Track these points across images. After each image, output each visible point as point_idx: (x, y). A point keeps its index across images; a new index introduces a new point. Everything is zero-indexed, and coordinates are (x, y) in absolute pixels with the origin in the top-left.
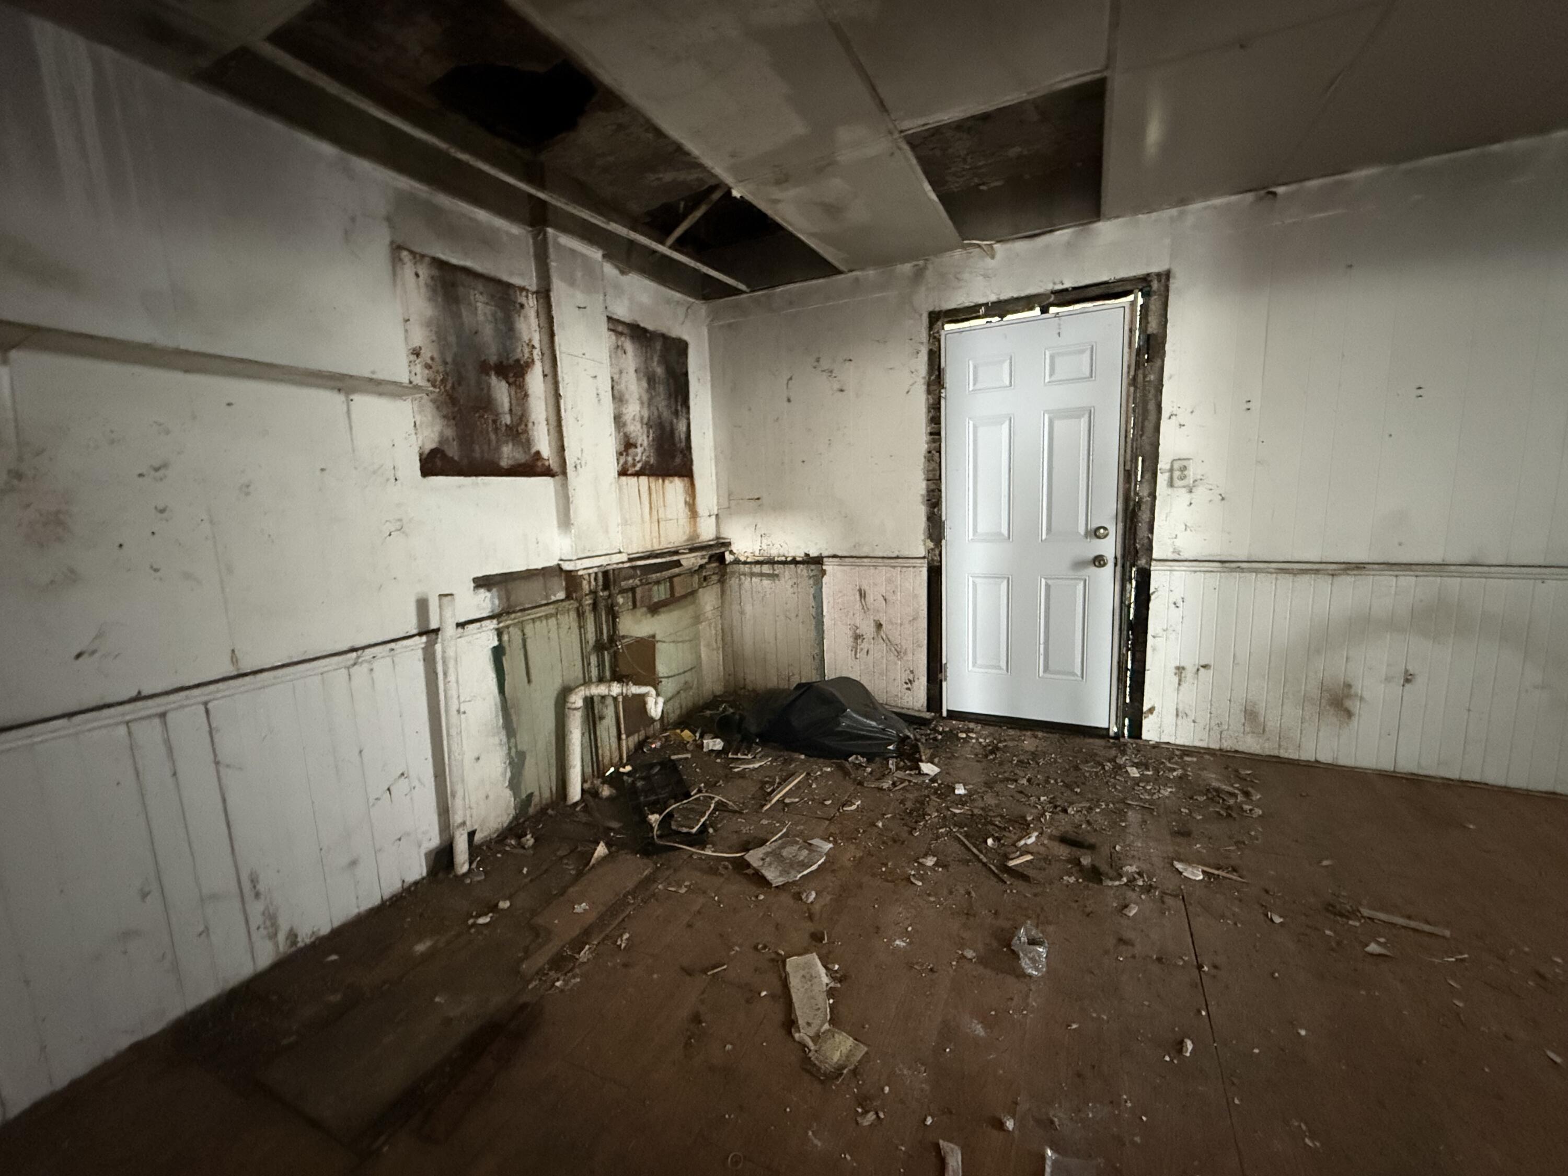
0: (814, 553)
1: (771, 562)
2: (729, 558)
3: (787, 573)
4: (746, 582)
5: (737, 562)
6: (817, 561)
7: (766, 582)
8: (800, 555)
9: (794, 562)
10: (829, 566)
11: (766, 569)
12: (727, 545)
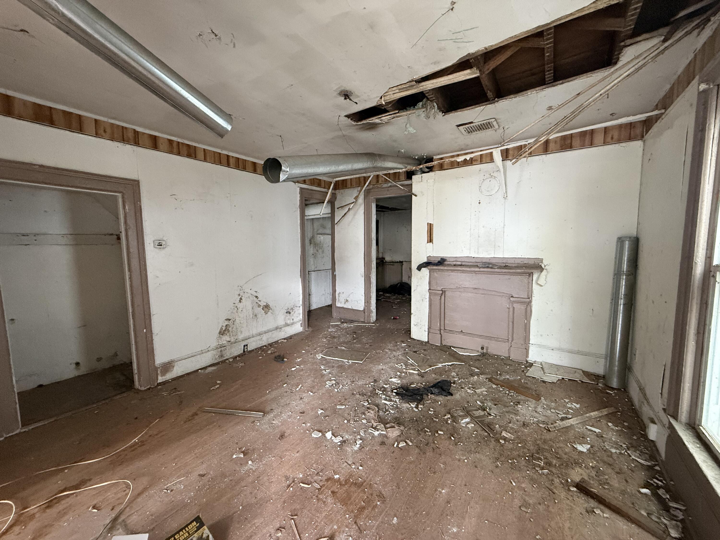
0: (401, 261)
1: (393, 262)
2: (384, 261)
3: (396, 264)
4: (388, 266)
5: (386, 262)
6: (402, 262)
7: (392, 266)
8: (398, 261)
9: (397, 262)
10: (404, 263)
11: (392, 263)
12: (384, 259)
